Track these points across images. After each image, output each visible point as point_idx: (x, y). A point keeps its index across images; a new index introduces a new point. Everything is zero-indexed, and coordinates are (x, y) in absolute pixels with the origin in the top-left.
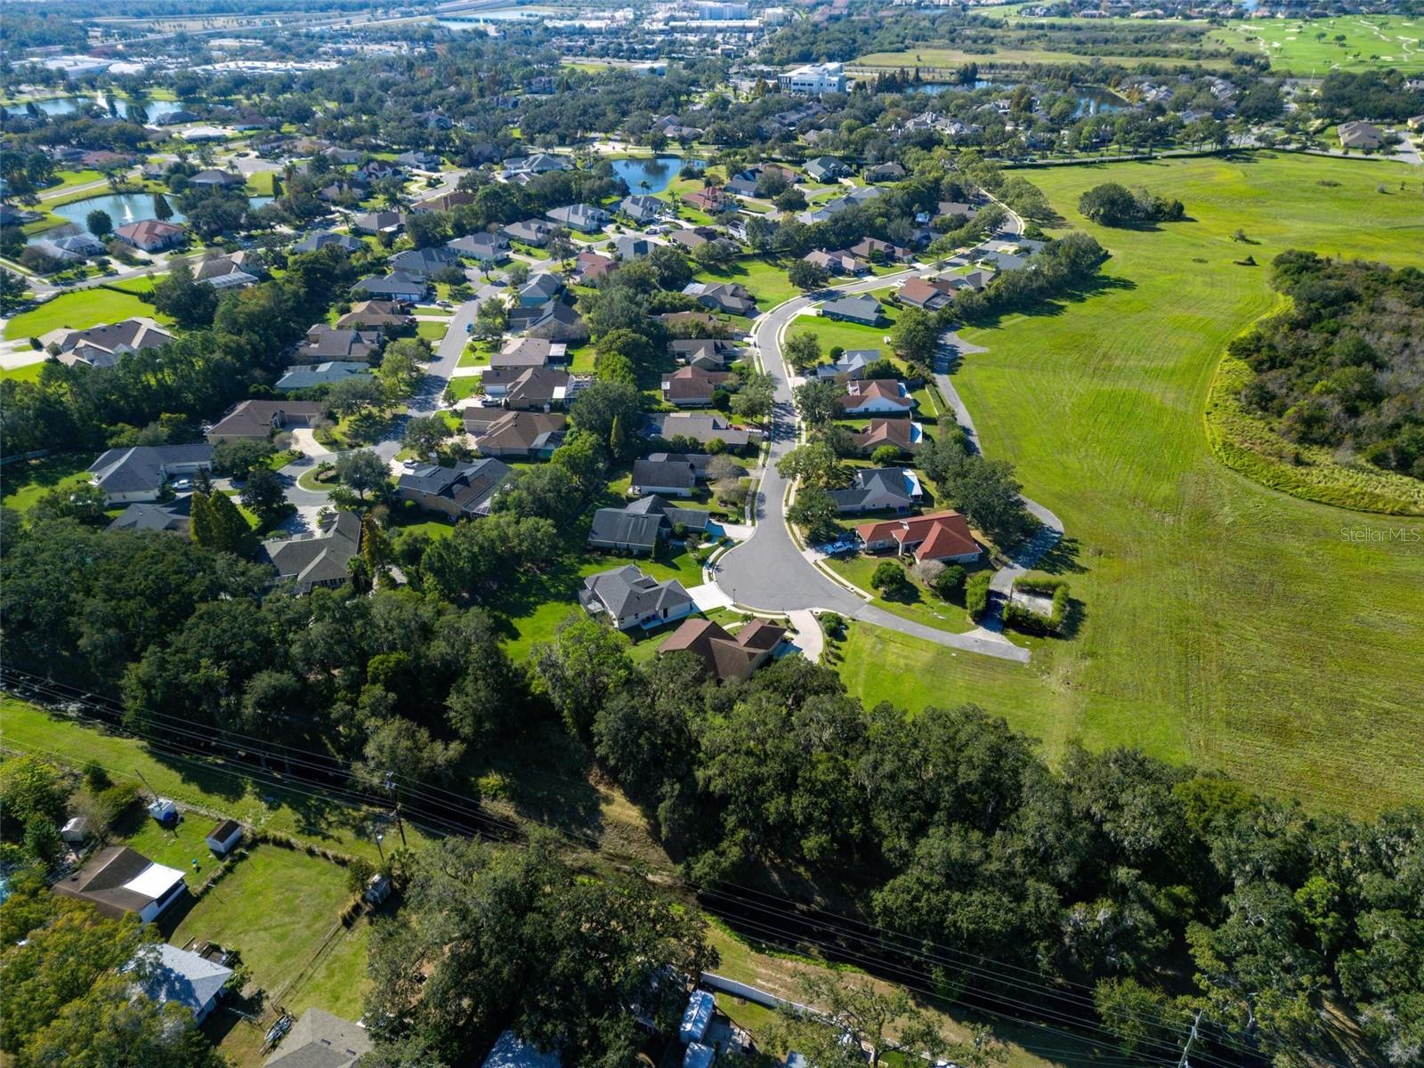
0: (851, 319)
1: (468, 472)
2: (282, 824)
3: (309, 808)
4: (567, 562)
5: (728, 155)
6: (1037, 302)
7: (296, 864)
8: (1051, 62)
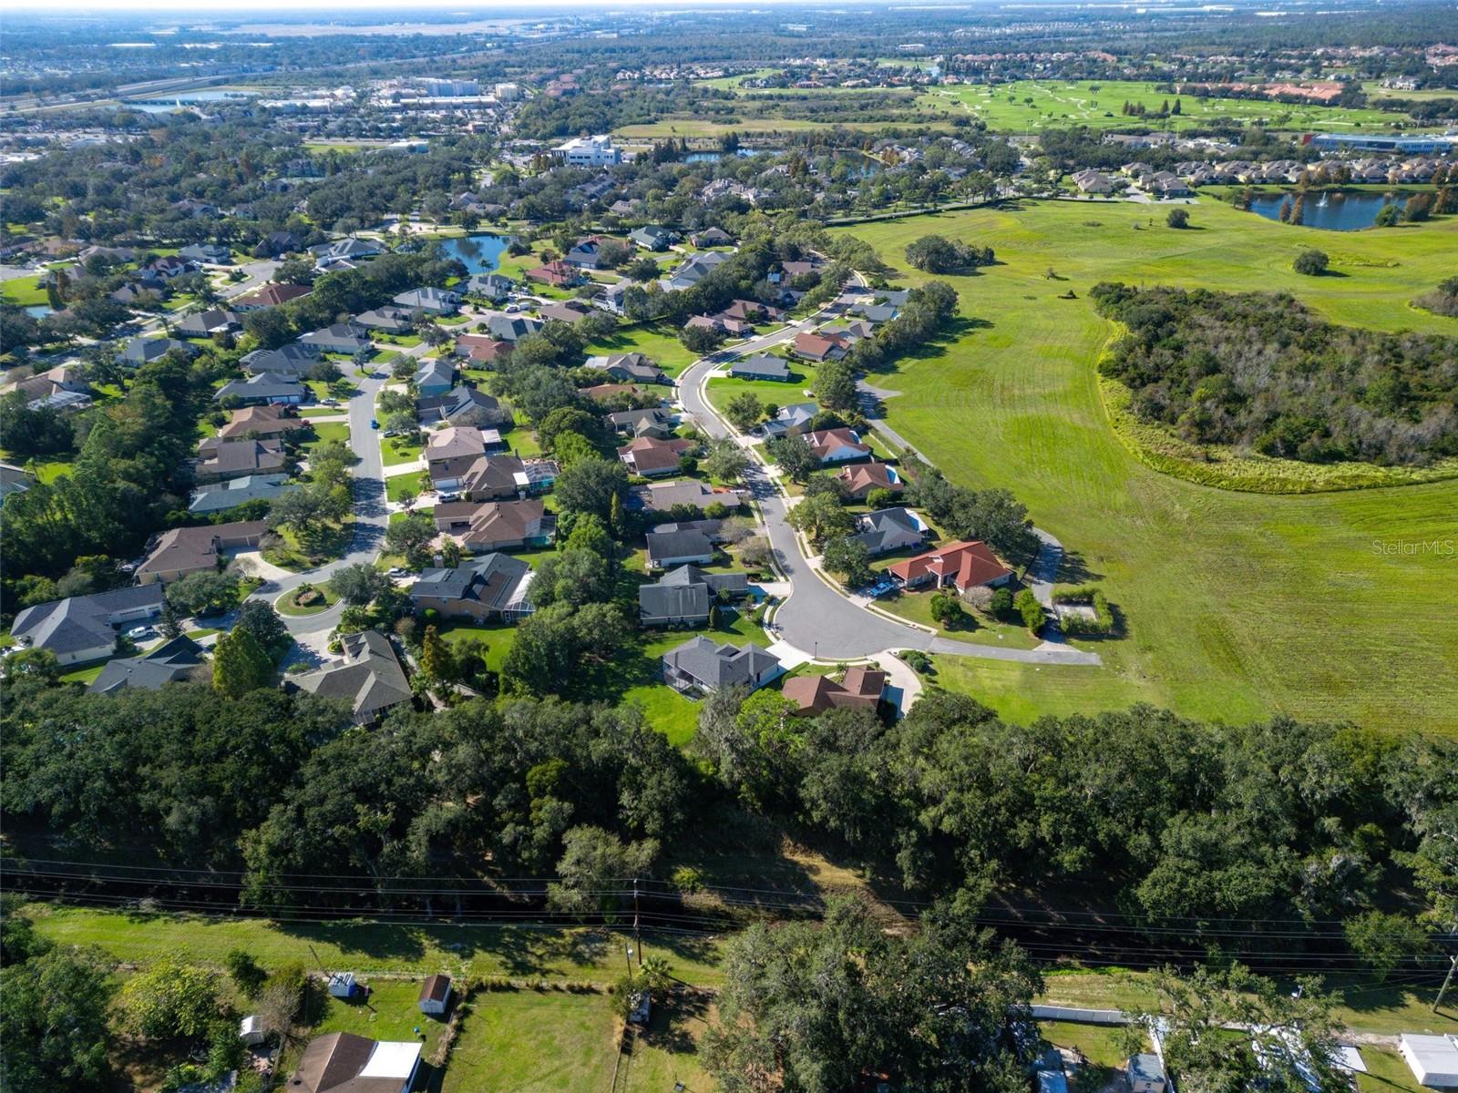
0: (762, 377)
1: (481, 570)
2: (487, 966)
3: (506, 946)
4: (626, 646)
5: (548, 230)
6: (921, 347)
7: (532, 1005)
8: (799, 129)
